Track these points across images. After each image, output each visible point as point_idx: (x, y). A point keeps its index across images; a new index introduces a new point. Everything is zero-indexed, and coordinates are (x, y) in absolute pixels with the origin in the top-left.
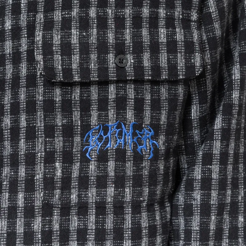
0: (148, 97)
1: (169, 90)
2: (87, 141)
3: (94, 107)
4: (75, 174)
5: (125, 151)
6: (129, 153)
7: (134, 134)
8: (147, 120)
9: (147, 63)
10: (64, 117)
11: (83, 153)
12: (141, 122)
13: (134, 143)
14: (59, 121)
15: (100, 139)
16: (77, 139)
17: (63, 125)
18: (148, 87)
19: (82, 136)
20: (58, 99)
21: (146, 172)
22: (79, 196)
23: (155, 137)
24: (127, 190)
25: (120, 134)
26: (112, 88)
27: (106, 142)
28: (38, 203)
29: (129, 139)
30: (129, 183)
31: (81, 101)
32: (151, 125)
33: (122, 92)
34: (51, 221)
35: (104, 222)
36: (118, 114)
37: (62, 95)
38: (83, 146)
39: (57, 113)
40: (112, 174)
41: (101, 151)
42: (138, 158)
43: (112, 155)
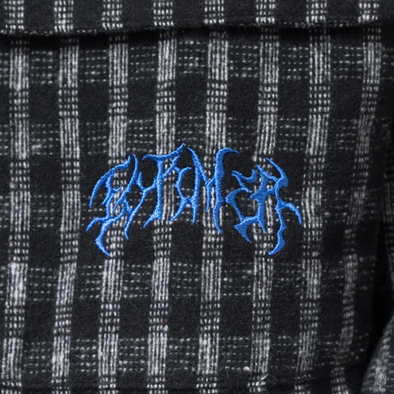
0: (271, 76)
1: (336, 56)
2: (99, 201)
3: (119, 106)
4: (64, 296)
5: (199, 230)
6: (212, 235)
7: (228, 183)
8: (266, 143)
10: (35, 134)
11: (87, 237)
12: (247, 148)
13: (228, 209)
14: (23, 146)
15: (133, 197)
16: (72, 197)
17: (32, 159)
20: (20, 84)
21: (261, 293)
22: (73, 357)
24: (205, 342)
25: (189, 181)
26: (166, 52)
27: (149, 206)
31: (84, 88)
33: (193, 63)
36: (181, 125)
37: (29, 74)
38: (86, 216)
39: (18, 124)
40: (162, 295)
41: (133, 229)
42: (237, 250)
43: (161, 240)
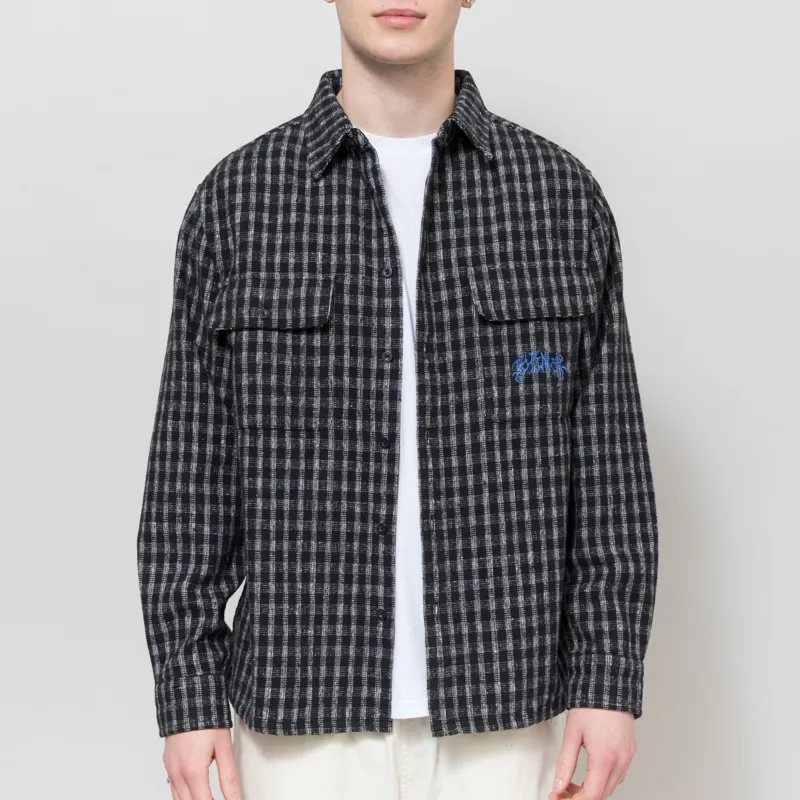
0: (557, 331)
2: (515, 368)
3: (519, 341)
4: (508, 394)
5: (545, 374)
6: (548, 376)
7: (550, 361)
8: (559, 350)
9: (556, 304)
10: (496, 349)
11: (513, 378)
12: (554, 351)
13: (551, 368)
14: (492, 353)
15: (525, 366)
16: (507, 367)
17: (496, 356)
18: (556, 323)
19: (511, 365)
20: (491, 335)
21: (560, 391)
22: (513, 412)
23: (564, 363)
24: (549, 406)
25: (540, 361)
26: (531, 325)
27: (530, 369)
28: (481, 420)
29: (547, 364)
30: (550, 400)
31: (509, 336)
32: (561, 353)
33: (539, 328)
34: (492, 434)
35: (532, 433)
36: (537, 345)
37: (493, 332)
38: (512, 372)
39: (491, 347)
40: (537, 393)
41: (526, 375)
42: (554, 380)
43: (535, 378)
